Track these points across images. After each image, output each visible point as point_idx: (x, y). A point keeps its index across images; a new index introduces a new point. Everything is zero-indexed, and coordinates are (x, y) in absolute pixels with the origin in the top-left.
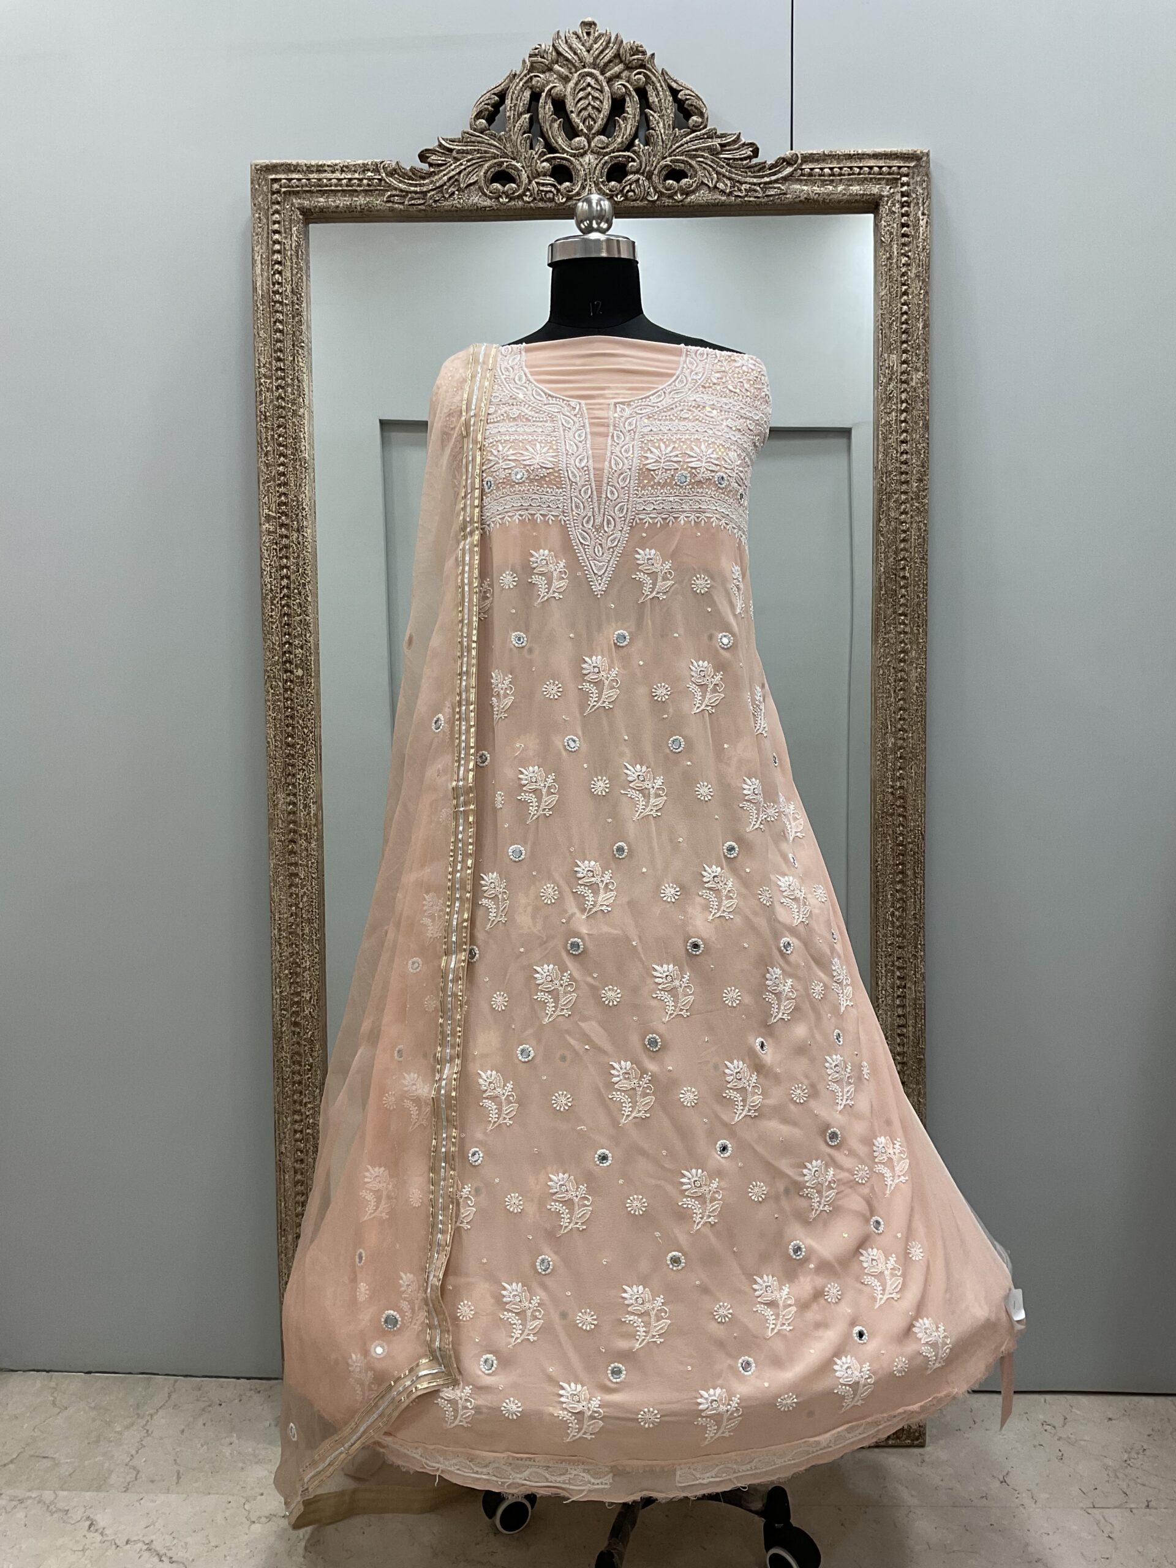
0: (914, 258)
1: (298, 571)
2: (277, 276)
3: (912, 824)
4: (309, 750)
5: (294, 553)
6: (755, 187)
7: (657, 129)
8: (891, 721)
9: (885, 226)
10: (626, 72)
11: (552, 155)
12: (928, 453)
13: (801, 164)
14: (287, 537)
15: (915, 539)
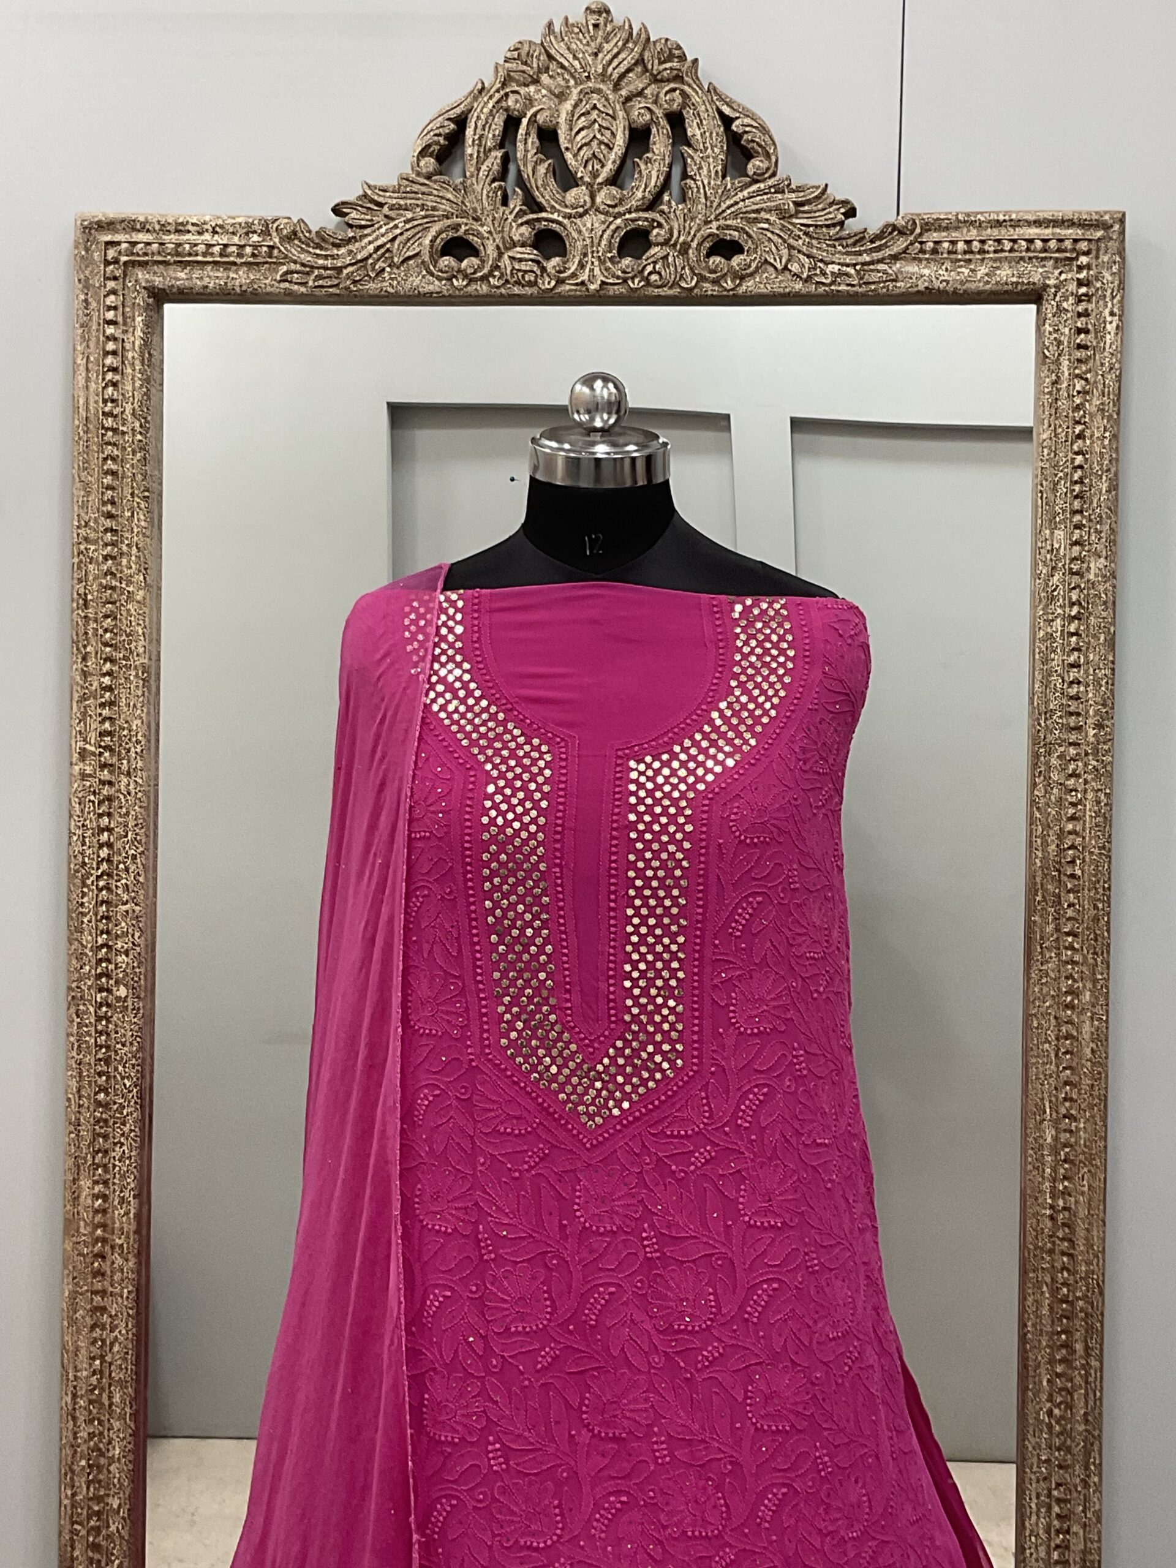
0: (1095, 382)
1: (126, 836)
2: (110, 389)
3: (1083, 1268)
4: (132, 1114)
5: (121, 808)
6: (848, 269)
7: (698, 177)
8: (1050, 1102)
9: (1050, 333)
10: (653, 86)
11: (534, 216)
12: (1113, 685)
13: (921, 235)
14: (110, 783)
15: (1091, 816)
